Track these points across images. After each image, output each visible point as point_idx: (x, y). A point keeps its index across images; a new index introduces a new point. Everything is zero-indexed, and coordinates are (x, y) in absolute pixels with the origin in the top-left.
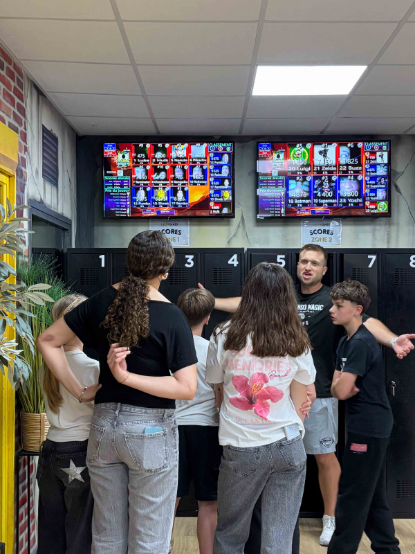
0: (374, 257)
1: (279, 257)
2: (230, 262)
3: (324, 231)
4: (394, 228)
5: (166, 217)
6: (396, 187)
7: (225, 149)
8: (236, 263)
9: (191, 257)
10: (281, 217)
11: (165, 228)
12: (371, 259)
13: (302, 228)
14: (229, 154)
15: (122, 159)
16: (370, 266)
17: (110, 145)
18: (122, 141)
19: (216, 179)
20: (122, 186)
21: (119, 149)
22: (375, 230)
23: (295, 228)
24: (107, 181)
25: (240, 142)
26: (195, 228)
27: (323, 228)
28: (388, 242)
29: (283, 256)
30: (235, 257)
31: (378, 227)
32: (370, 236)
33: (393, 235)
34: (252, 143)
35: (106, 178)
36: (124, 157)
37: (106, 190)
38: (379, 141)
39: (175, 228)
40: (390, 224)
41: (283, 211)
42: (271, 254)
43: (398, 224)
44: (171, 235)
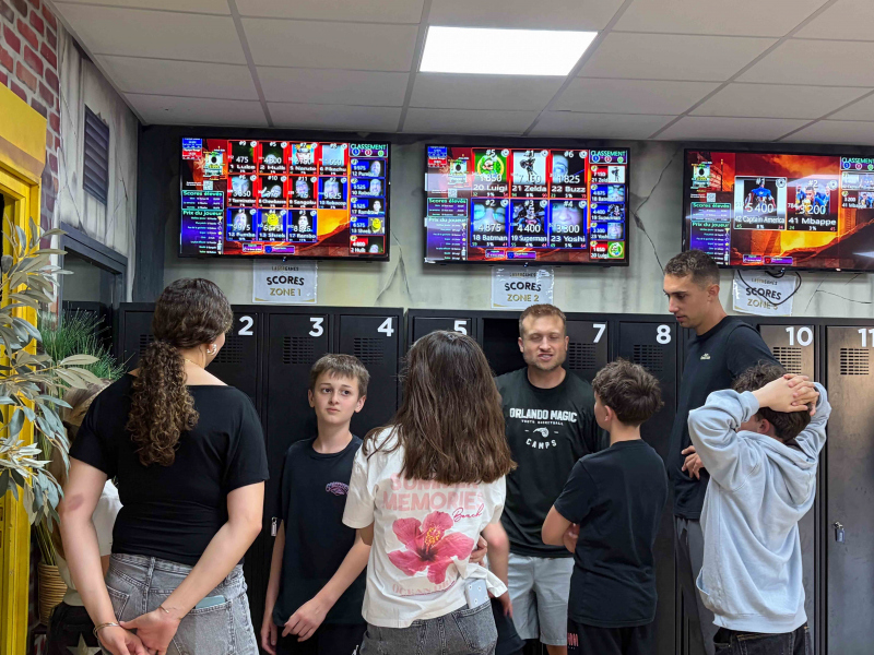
0: (602, 327)
1: (457, 323)
2: (381, 329)
3: (528, 286)
4: (633, 283)
5: (281, 257)
6: (638, 220)
7: (375, 153)
8: (390, 332)
9: (320, 320)
10: (461, 262)
11: (279, 274)
12: (599, 329)
13: (493, 279)
14: (380, 160)
15: (213, 163)
16: (597, 340)
17: (192, 141)
18: (212, 136)
19: (361, 200)
20: (210, 206)
21: (208, 148)
22: (604, 285)
23: (483, 279)
24: (187, 198)
25: (399, 143)
26: (327, 276)
27: (524, 280)
28: (625, 305)
29: (464, 323)
30: (389, 321)
31: (609, 281)
32: (596, 294)
33: (632, 292)
34: (418, 146)
35: (186, 192)
36: (214, 160)
37: (185, 211)
38: (613, 149)
39: (294, 274)
40: (627, 276)
41: (463, 254)
42: (445, 318)
43: (639, 277)
44: (288, 286)
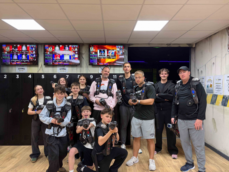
0: (68, 76)
1: (42, 75)
2: (29, 77)
4: (82, 68)
5: (19, 65)
7: (34, 46)
9: (18, 75)
10: (51, 65)
11: (20, 68)
14: (35, 48)
15: (8, 49)
16: (67, 78)
17: (4, 45)
18: (7, 44)
19: (32, 55)
20: (7, 56)
21: (7, 46)
23: (56, 68)
24: (3, 55)
26: (29, 68)
27: (63, 68)
29: (44, 75)
30: (30, 75)
31: (78, 68)
32: (76, 70)
33: (82, 70)
37: (3, 57)
39: (23, 68)
44: (22, 70)
